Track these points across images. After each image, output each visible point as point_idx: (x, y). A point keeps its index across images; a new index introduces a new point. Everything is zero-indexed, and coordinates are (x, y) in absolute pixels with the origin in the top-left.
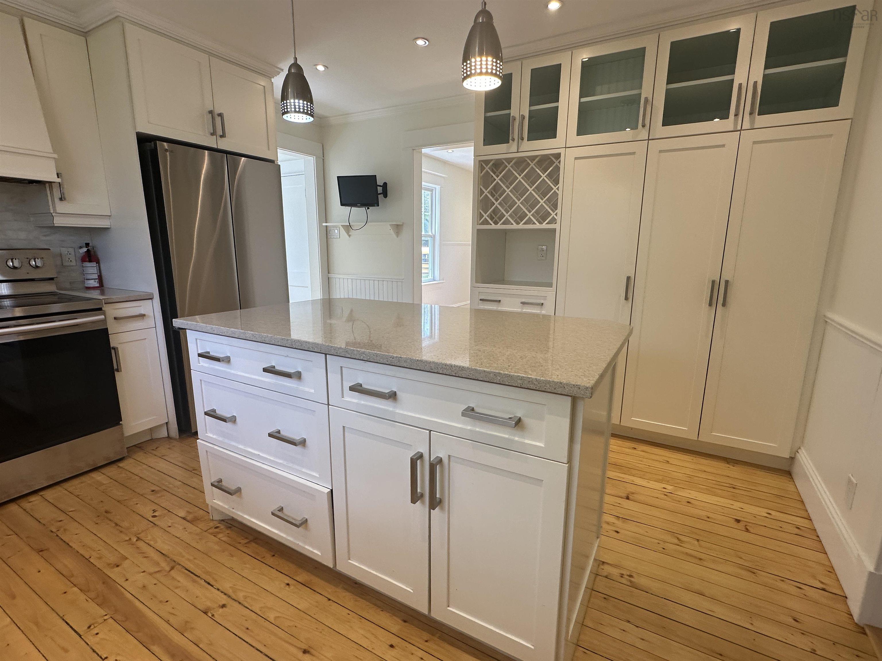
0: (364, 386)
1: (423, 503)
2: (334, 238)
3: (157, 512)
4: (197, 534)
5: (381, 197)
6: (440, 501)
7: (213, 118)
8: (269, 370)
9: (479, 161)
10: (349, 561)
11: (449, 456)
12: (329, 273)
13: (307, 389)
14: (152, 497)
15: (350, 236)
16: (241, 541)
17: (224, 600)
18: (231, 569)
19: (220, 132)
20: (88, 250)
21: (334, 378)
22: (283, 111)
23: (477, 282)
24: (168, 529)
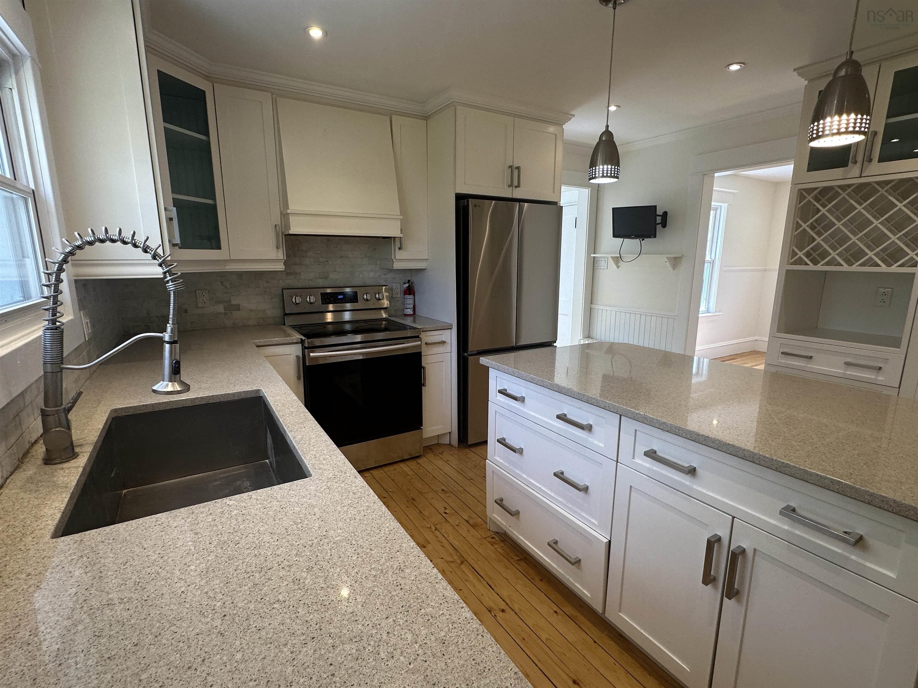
0: (659, 453)
1: (715, 587)
2: (601, 269)
3: (447, 510)
4: (478, 539)
5: (659, 227)
6: (738, 592)
7: (512, 172)
8: (562, 417)
9: (799, 190)
10: (620, 613)
11: (755, 550)
12: (591, 304)
13: (596, 442)
14: (443, 496)
15: (618, 267)
16: (514, 557)
17: (503, 606)
18: (507, 579)
19: (515, 183)
20: (409, 285)
21: (627, 439)
22: (591, 176)
23: (779, 331)
24: (456, 527)
